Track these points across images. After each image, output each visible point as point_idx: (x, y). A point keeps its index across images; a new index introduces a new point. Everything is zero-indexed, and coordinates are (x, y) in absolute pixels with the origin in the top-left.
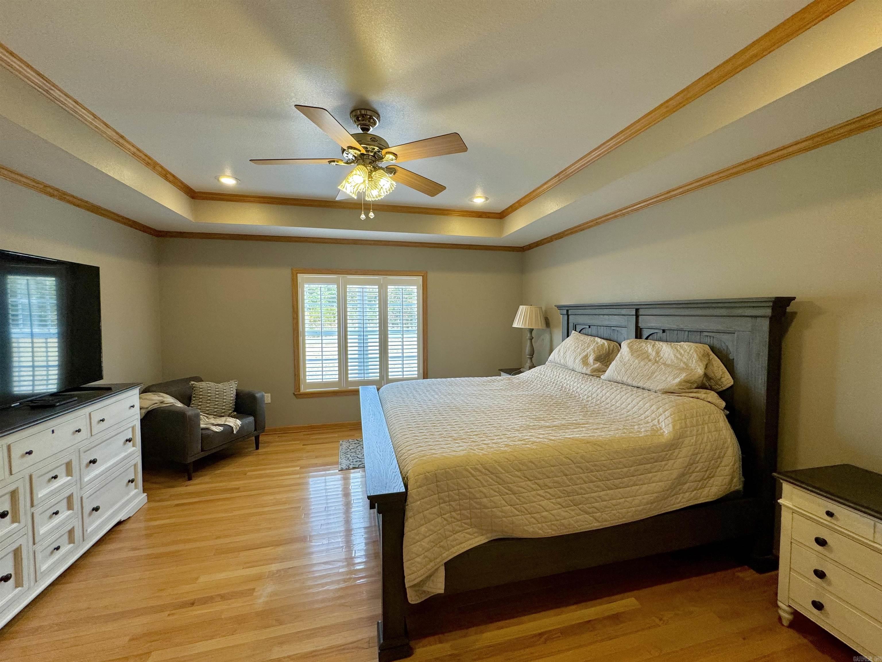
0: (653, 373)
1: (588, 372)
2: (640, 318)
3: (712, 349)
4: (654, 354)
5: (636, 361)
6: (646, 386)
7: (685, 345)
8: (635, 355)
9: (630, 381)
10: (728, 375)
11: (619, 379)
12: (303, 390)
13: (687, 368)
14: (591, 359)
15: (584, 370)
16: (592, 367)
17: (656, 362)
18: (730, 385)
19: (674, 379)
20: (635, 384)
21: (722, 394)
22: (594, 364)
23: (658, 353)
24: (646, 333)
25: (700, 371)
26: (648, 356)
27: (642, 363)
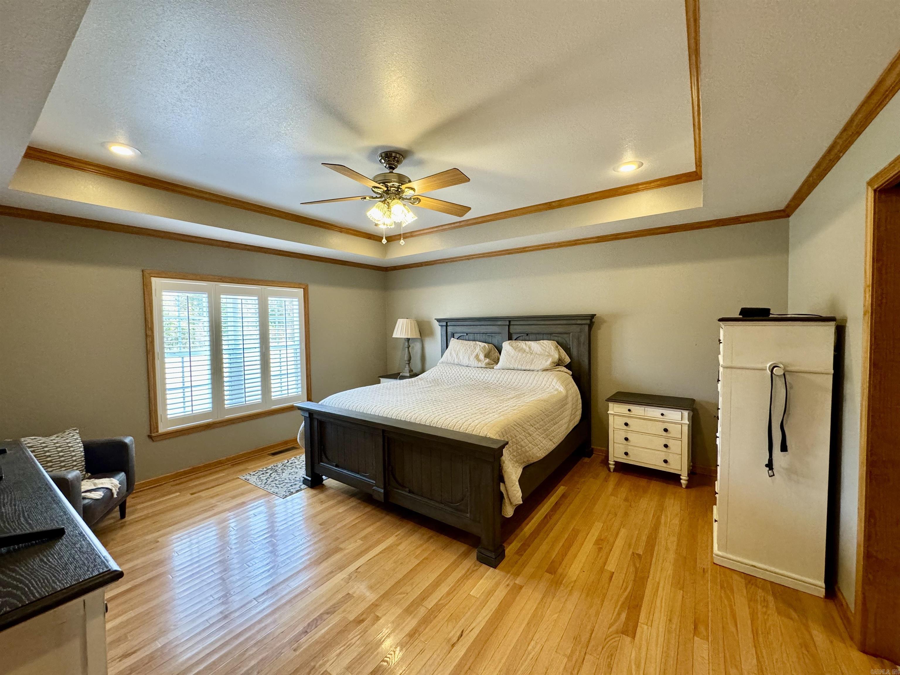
0: (533, 360)
1: (483, 365)
2: (511, 327)
3: (558, 343)
4: (528, 349)
5: (520, 354)
6: (532, 368)
7: (545, 342)
8: (517, 350)
9: (520, 367)
10: (567, 357)
11: (511, 367)
12: (162, 429)
13: (549, 355)
14: (482, 357)
15: (480, 365)
16: (484, 363)
17: (532, 353)
18: (568, 362)
19: (546, 361)
20: (523, 368)
21: (568, 367)
22: (485, 360)
23: (530, 348)
24: (515, 337)
25: (557, 356)
26: (525, 351)
27: (524, 355)
